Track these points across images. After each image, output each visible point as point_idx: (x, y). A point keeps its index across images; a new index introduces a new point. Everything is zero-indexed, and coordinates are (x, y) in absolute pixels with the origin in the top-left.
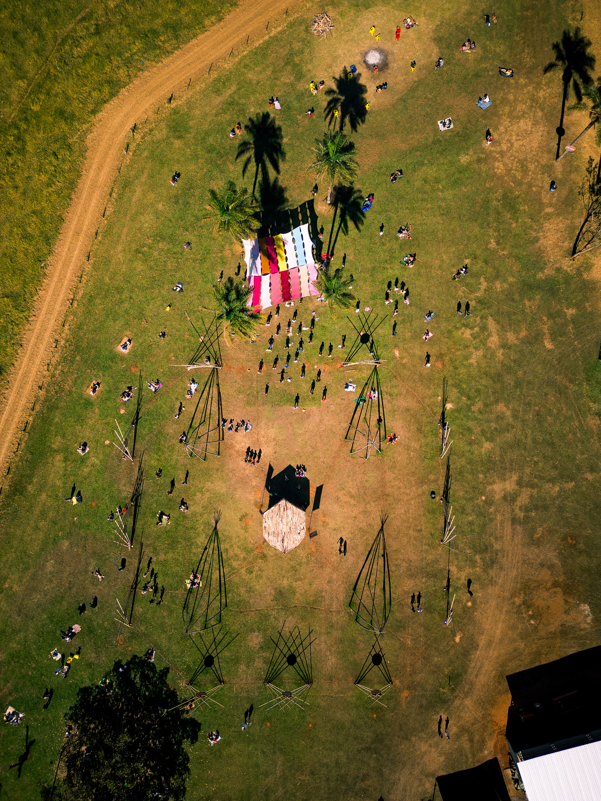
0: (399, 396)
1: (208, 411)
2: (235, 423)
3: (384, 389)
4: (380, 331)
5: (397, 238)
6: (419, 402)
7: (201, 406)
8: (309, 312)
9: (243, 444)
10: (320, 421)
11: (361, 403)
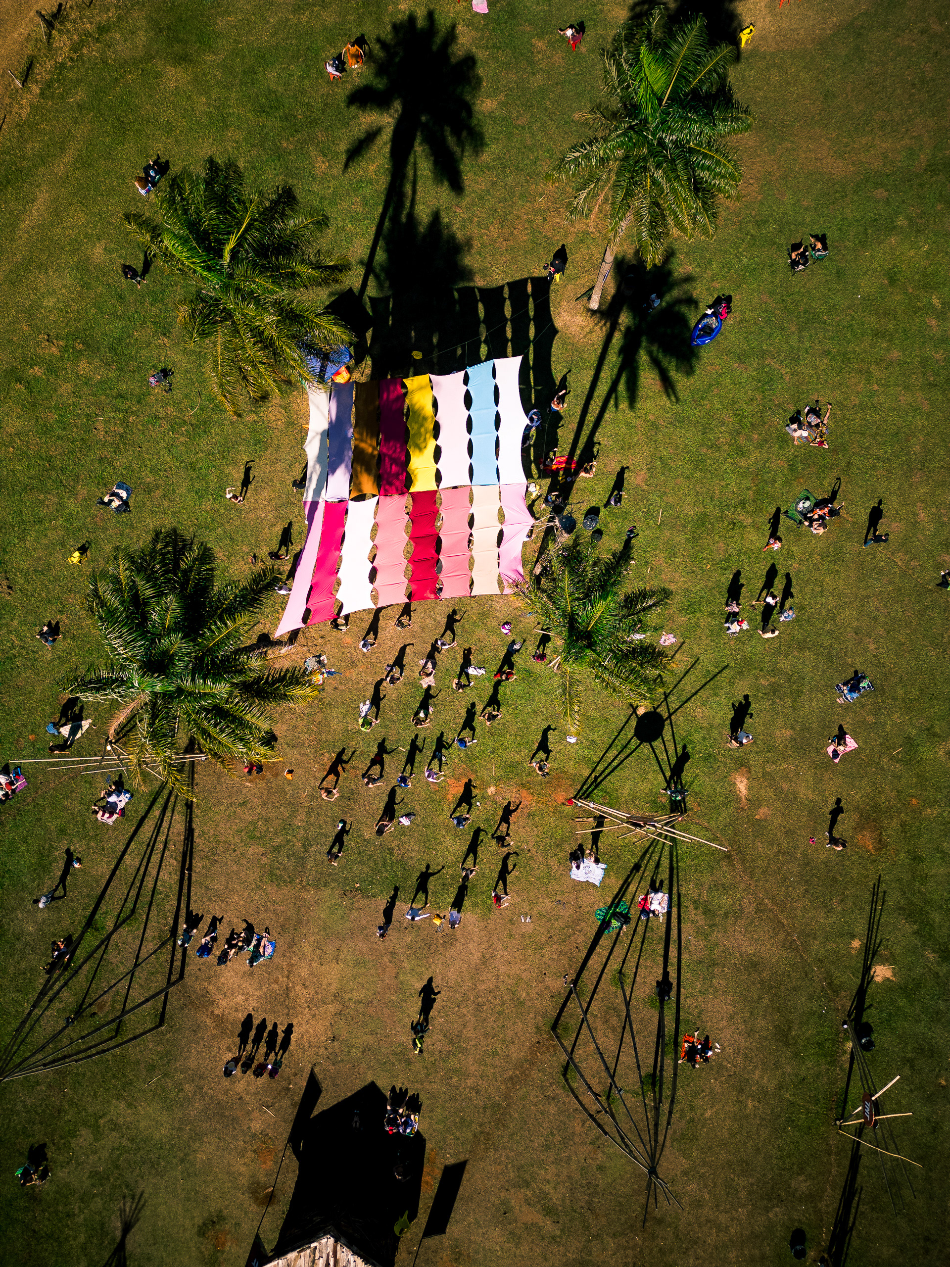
0: (731, 920)
1: (149, 883)
2: (223, 931)
3: (688, 889)
4: (698, 710)
5: (785, 440)
6: (789, 946)
7: (131, 861)
8: (492, 623)
9: (240, 998)
10: (484, 960)
11: (615, 923)
